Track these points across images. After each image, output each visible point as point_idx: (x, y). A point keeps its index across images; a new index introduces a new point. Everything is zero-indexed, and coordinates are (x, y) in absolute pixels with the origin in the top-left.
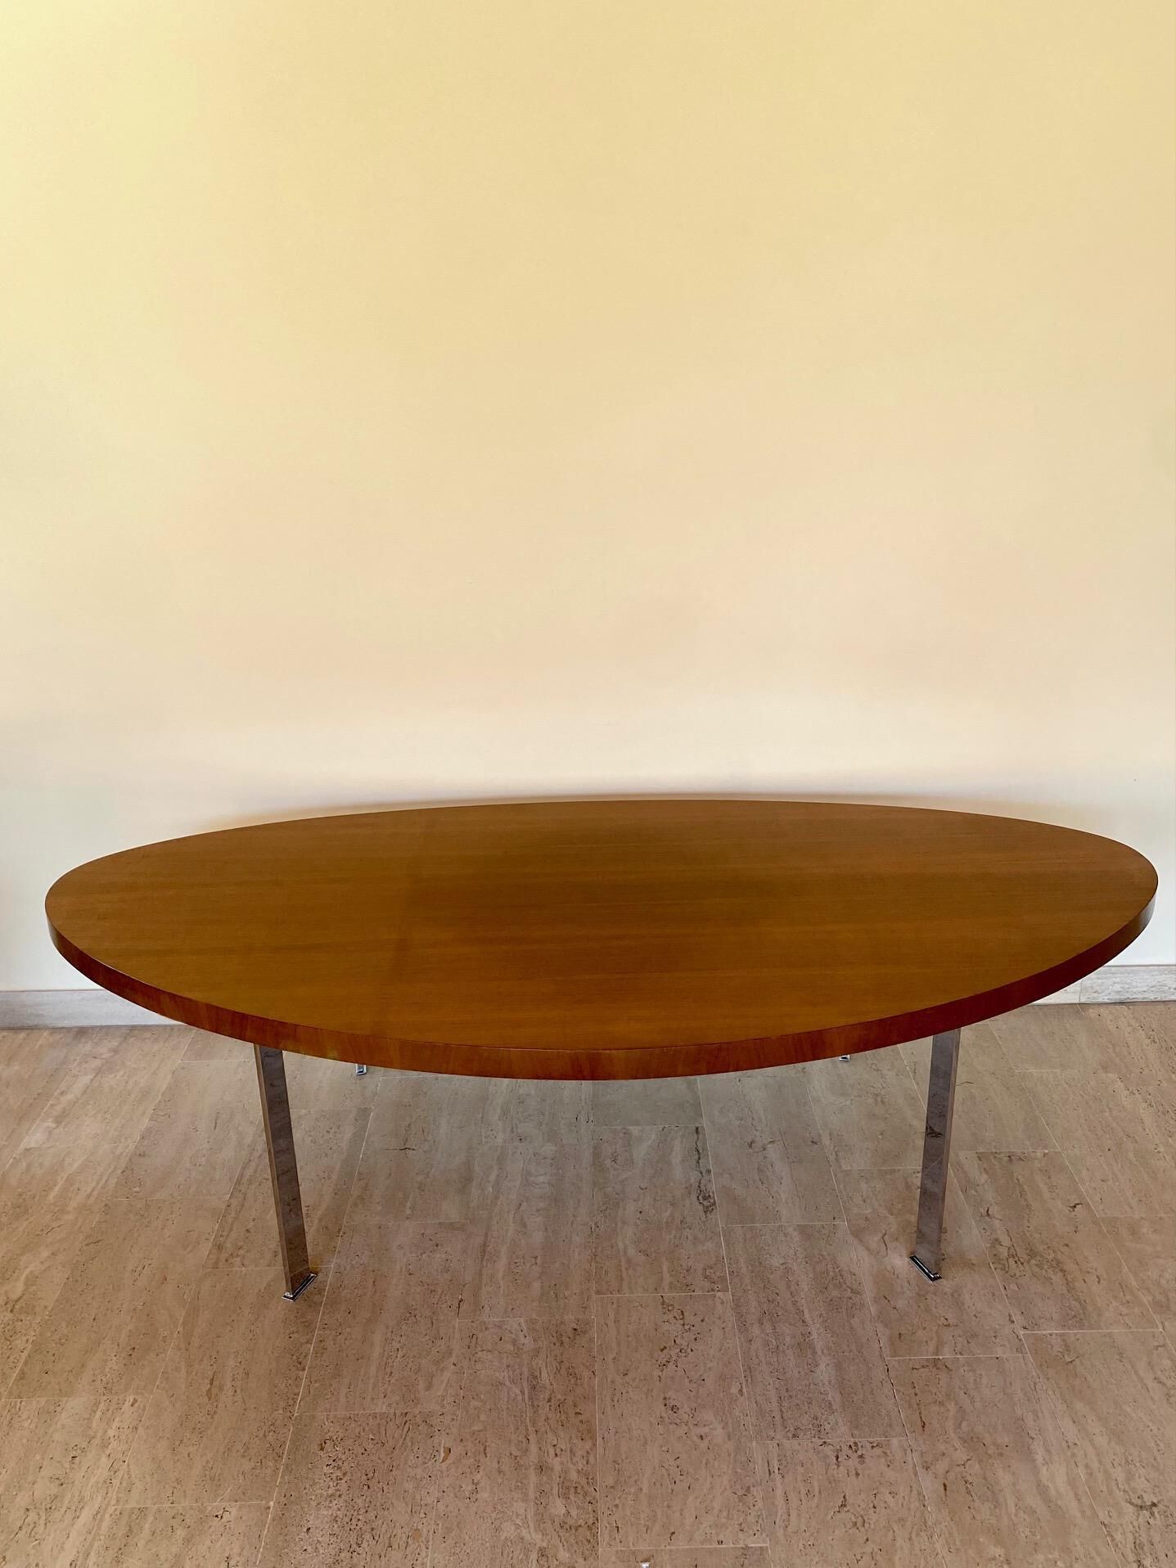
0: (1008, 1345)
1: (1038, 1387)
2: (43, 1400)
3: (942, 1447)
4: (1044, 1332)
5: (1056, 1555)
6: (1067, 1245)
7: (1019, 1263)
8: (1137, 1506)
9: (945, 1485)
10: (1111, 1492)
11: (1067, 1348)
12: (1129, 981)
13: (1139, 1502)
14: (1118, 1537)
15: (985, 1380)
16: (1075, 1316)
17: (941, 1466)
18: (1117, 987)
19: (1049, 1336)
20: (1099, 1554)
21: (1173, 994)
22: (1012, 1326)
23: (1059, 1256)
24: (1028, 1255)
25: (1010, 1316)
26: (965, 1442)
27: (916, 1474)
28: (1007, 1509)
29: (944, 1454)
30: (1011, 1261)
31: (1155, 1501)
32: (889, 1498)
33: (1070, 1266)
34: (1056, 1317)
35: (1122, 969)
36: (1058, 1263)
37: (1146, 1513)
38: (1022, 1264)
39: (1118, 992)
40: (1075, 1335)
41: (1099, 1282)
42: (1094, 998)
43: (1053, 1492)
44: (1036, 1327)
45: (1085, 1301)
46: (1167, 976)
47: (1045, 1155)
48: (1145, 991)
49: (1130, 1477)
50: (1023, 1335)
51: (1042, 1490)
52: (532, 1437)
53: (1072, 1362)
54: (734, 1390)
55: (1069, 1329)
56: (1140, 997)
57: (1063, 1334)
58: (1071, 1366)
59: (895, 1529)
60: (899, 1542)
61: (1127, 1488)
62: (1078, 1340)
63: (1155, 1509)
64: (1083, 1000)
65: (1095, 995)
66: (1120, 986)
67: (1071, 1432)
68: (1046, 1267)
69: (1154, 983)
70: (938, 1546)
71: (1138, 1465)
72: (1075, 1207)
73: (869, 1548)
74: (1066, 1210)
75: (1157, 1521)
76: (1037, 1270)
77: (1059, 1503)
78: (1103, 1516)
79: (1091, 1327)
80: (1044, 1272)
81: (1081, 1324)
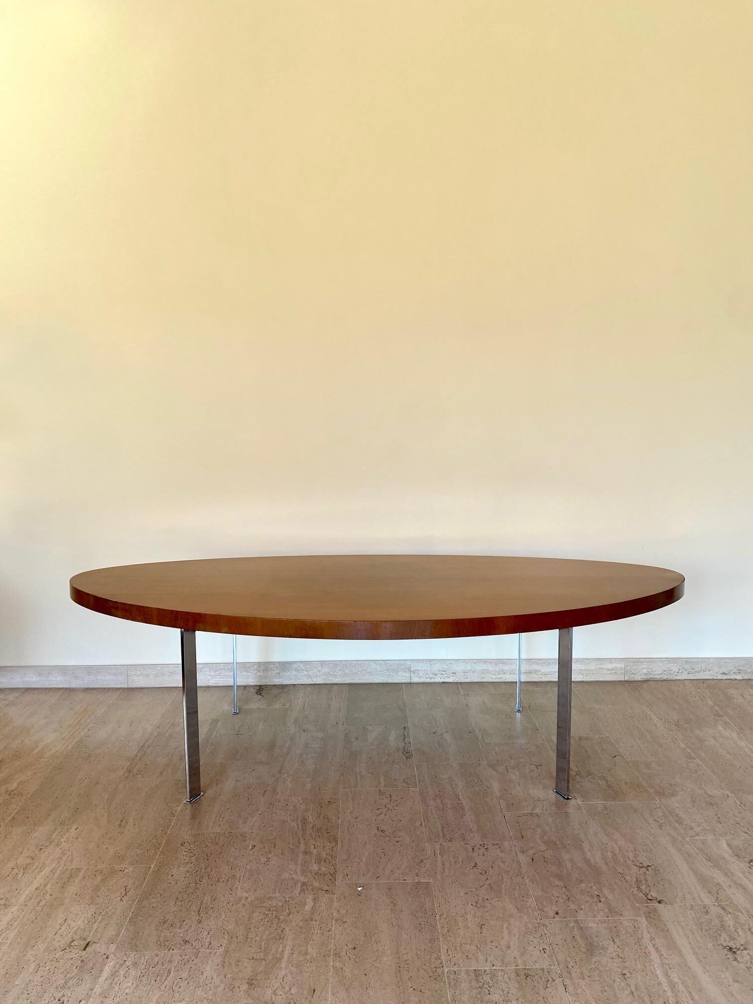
0: (573, 808)
1: (588, 822)
2: (25, 828)
3: (532, 845)
4: (593, 803)
5: (592, 884)
6: (609, 771)
8: (639, 867)
9: (533, 859)
10: (625, 861)
11: (605, 808)
12: (651, 667)
13: (641, 865)
14: (628, 878)
16: (611, 796)
17: (531, 852)
18: (645, 671)
20: (616, 884)
21: (677, 676)
22: (576, 801)
23: (604, 775)
24: (588, 774)
25: (575, 797)
26: (546, 843)
27: (517, 855)
28: (566, 867)
29: (533, 848)
30: (578, 777)
31: (649, 865)
32: (502, 865)
33: (610, 778)
34: (601, 797)
35: (647, 660)
36: (604, 777)
37: (645, 869)
38: (583, 778)
39: (646, 674)
40: (610, 803)
41: (626, 784)
42: (632, 678)
43: (592, 860)
44: (589, 801)
45: (617, 791)
46: (673, 664)
47: (600, 738)
48: (661, 674)
49: (636, 856)
51: (587, 861)
52: (302, 841)
53: (608, 813)
54: (418, 824)
55: (607, 801)
56: (658, 677)
57: (604, 803)
58: (607, 815)
59: (503, 875)
60: (505, 879)
61: (634, 860)
62: (612, 805)
63: (649, 868)
64: (626, 679)
65: (633, 675)
66: (647, 670)
67: (605, 839)
68: (596, 778)
69: (665, 669)
70: (527, 881)
71: (641, 852)
72: (615, 757)
73: (488, 882)
74: (610, 758)
75: (651, 871)
76: (592, 780)
77: (596, 865)
78: (620, 870)
79: (619, 801)
80: (595, 781)
81: (614, 799)
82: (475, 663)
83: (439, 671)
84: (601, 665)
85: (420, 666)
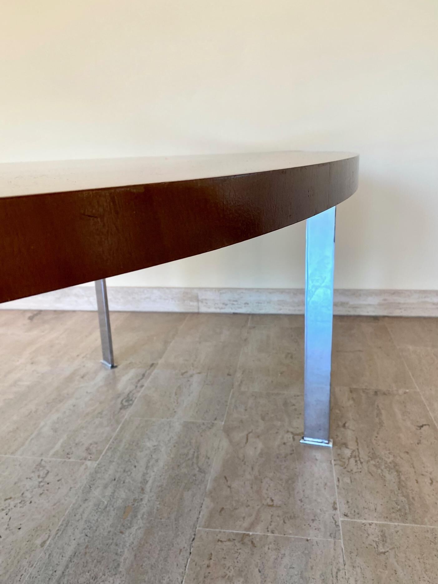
0: (323, 529)
1: (341, 574)
4: (364, 521)
6: (407, 453)
7: (359, 462)
11: (384, 537)
15: (286, 561)
16: (400, 510)
19: (368, 526)
22: (334, 512)
23: (398, 460)
24: (369, 457)
25: (335, 503)
30: (352, 461)
33: (405, 468)
34: (379, 508)
36: (396, 465)
38: (361, 463)
40: (396, 527)
41: (431, 483)
44: (357, 516)
45: (413, 498)
47: (405, 393)
50: (343, 522)
53: (384, 553)
55: (391, 520)
57: (383, 525)
58: (382, 557)
62: (397, 532)
68: (383, 467)
72: (422, 426)
74: (414, 428)
76: (374, 469)
79: (414, 521)
80: (379, 471)
81: (404, 518)
82: (270, 293)
83: (230, 300)
84: (425, 297)
85: (209, 295)
